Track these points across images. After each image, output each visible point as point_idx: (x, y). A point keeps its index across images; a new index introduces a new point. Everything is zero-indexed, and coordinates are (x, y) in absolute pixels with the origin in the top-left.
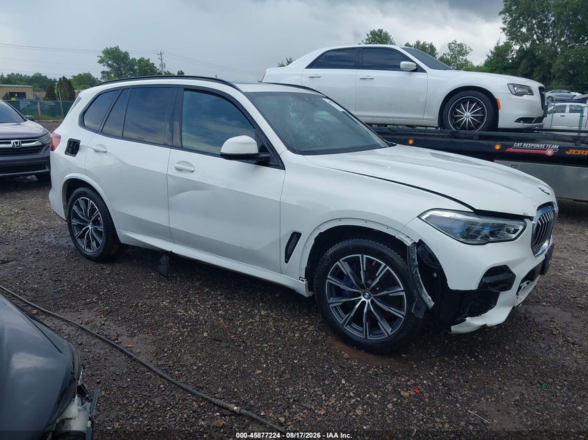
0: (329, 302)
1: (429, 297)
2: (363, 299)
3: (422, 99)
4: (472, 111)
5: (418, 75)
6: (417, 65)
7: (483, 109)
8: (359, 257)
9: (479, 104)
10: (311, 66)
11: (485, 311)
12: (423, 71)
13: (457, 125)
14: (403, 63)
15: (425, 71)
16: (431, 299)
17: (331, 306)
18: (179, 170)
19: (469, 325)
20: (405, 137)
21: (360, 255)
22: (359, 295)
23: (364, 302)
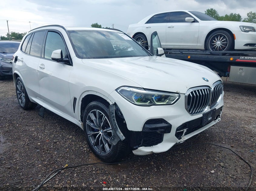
0: (88, 133)
1: (122, 134)
2: (100, 133)
3: (196, 36)
4: (221, 41)
5: (195, 24)
6: (195, 19)
7: (227, 40)
8: (95, 111)
9: (224, 37)
10: (147, 22)
11: (156, 144)
12: (197, 22)
13: (213, 48)
14: (187, 19)
15: (198, 22)
16: (123, 135)
17: (89, 136)
18: (41, 68)
19: (141, 151)
20: (187, 55)
21: (96, 110)
22: (98, 131)
23: (100, 134)
